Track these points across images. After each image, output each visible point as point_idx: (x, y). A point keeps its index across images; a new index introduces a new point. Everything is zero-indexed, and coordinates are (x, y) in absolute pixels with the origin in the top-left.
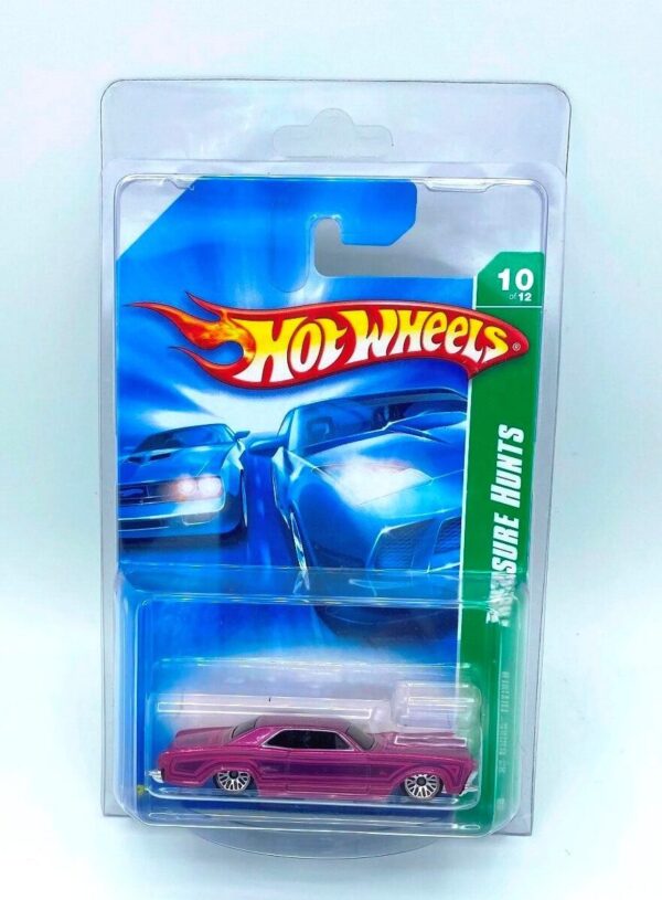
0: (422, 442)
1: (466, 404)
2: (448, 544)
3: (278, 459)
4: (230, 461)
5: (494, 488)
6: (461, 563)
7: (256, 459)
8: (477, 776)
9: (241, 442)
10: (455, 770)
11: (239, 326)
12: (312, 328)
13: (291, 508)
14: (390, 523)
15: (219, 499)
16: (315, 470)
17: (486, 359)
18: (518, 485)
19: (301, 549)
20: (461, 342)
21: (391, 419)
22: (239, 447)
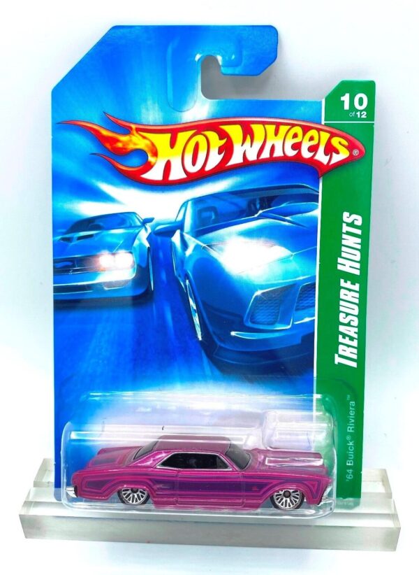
0: (285, 226)
1: (318, 196)
2: (305, 303)
3: (176, 239)
4: (139, 240)
5: (340, 260)
6: (316, 318)
7: (159, 239)
8: (332, 490)
9: (148, 226)
10: (314, 486)
11: (144, 138)
12: (200, 139)
13: (187, 276)
14: (262, 287)
15: (131, 270)
16: (204, 247)
17: (333, 162)
18: (358, 258)
19: (195, 308)
20: (313, 149)
21: (262, 208)
22: (146, 229)
